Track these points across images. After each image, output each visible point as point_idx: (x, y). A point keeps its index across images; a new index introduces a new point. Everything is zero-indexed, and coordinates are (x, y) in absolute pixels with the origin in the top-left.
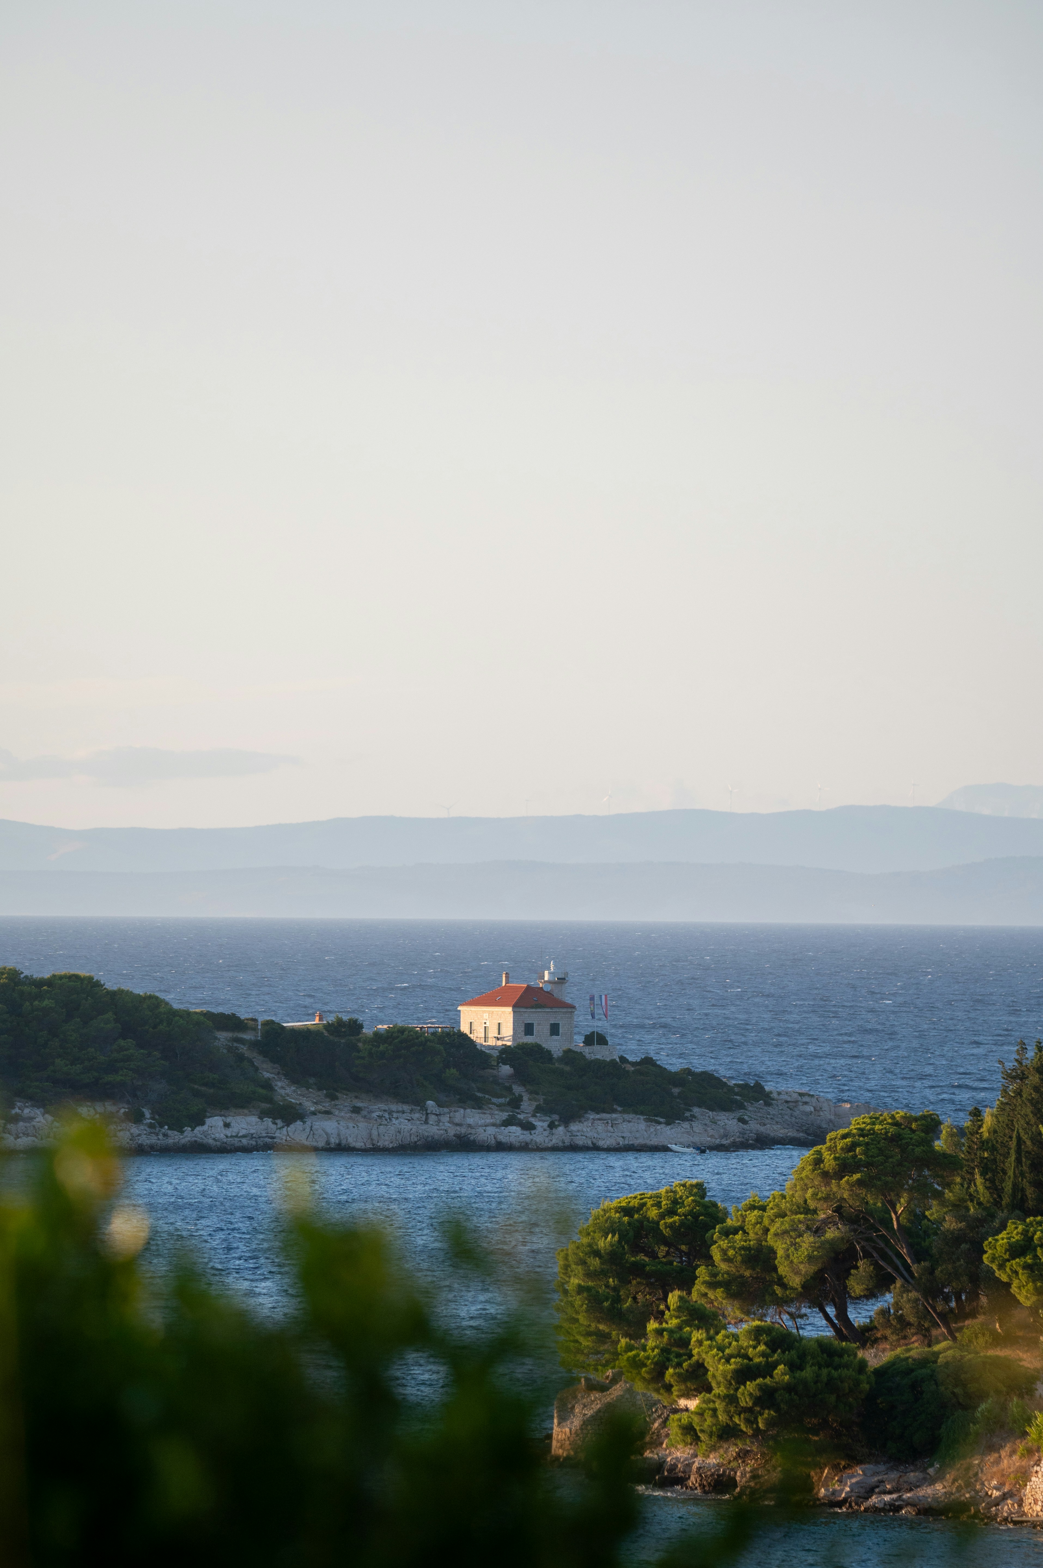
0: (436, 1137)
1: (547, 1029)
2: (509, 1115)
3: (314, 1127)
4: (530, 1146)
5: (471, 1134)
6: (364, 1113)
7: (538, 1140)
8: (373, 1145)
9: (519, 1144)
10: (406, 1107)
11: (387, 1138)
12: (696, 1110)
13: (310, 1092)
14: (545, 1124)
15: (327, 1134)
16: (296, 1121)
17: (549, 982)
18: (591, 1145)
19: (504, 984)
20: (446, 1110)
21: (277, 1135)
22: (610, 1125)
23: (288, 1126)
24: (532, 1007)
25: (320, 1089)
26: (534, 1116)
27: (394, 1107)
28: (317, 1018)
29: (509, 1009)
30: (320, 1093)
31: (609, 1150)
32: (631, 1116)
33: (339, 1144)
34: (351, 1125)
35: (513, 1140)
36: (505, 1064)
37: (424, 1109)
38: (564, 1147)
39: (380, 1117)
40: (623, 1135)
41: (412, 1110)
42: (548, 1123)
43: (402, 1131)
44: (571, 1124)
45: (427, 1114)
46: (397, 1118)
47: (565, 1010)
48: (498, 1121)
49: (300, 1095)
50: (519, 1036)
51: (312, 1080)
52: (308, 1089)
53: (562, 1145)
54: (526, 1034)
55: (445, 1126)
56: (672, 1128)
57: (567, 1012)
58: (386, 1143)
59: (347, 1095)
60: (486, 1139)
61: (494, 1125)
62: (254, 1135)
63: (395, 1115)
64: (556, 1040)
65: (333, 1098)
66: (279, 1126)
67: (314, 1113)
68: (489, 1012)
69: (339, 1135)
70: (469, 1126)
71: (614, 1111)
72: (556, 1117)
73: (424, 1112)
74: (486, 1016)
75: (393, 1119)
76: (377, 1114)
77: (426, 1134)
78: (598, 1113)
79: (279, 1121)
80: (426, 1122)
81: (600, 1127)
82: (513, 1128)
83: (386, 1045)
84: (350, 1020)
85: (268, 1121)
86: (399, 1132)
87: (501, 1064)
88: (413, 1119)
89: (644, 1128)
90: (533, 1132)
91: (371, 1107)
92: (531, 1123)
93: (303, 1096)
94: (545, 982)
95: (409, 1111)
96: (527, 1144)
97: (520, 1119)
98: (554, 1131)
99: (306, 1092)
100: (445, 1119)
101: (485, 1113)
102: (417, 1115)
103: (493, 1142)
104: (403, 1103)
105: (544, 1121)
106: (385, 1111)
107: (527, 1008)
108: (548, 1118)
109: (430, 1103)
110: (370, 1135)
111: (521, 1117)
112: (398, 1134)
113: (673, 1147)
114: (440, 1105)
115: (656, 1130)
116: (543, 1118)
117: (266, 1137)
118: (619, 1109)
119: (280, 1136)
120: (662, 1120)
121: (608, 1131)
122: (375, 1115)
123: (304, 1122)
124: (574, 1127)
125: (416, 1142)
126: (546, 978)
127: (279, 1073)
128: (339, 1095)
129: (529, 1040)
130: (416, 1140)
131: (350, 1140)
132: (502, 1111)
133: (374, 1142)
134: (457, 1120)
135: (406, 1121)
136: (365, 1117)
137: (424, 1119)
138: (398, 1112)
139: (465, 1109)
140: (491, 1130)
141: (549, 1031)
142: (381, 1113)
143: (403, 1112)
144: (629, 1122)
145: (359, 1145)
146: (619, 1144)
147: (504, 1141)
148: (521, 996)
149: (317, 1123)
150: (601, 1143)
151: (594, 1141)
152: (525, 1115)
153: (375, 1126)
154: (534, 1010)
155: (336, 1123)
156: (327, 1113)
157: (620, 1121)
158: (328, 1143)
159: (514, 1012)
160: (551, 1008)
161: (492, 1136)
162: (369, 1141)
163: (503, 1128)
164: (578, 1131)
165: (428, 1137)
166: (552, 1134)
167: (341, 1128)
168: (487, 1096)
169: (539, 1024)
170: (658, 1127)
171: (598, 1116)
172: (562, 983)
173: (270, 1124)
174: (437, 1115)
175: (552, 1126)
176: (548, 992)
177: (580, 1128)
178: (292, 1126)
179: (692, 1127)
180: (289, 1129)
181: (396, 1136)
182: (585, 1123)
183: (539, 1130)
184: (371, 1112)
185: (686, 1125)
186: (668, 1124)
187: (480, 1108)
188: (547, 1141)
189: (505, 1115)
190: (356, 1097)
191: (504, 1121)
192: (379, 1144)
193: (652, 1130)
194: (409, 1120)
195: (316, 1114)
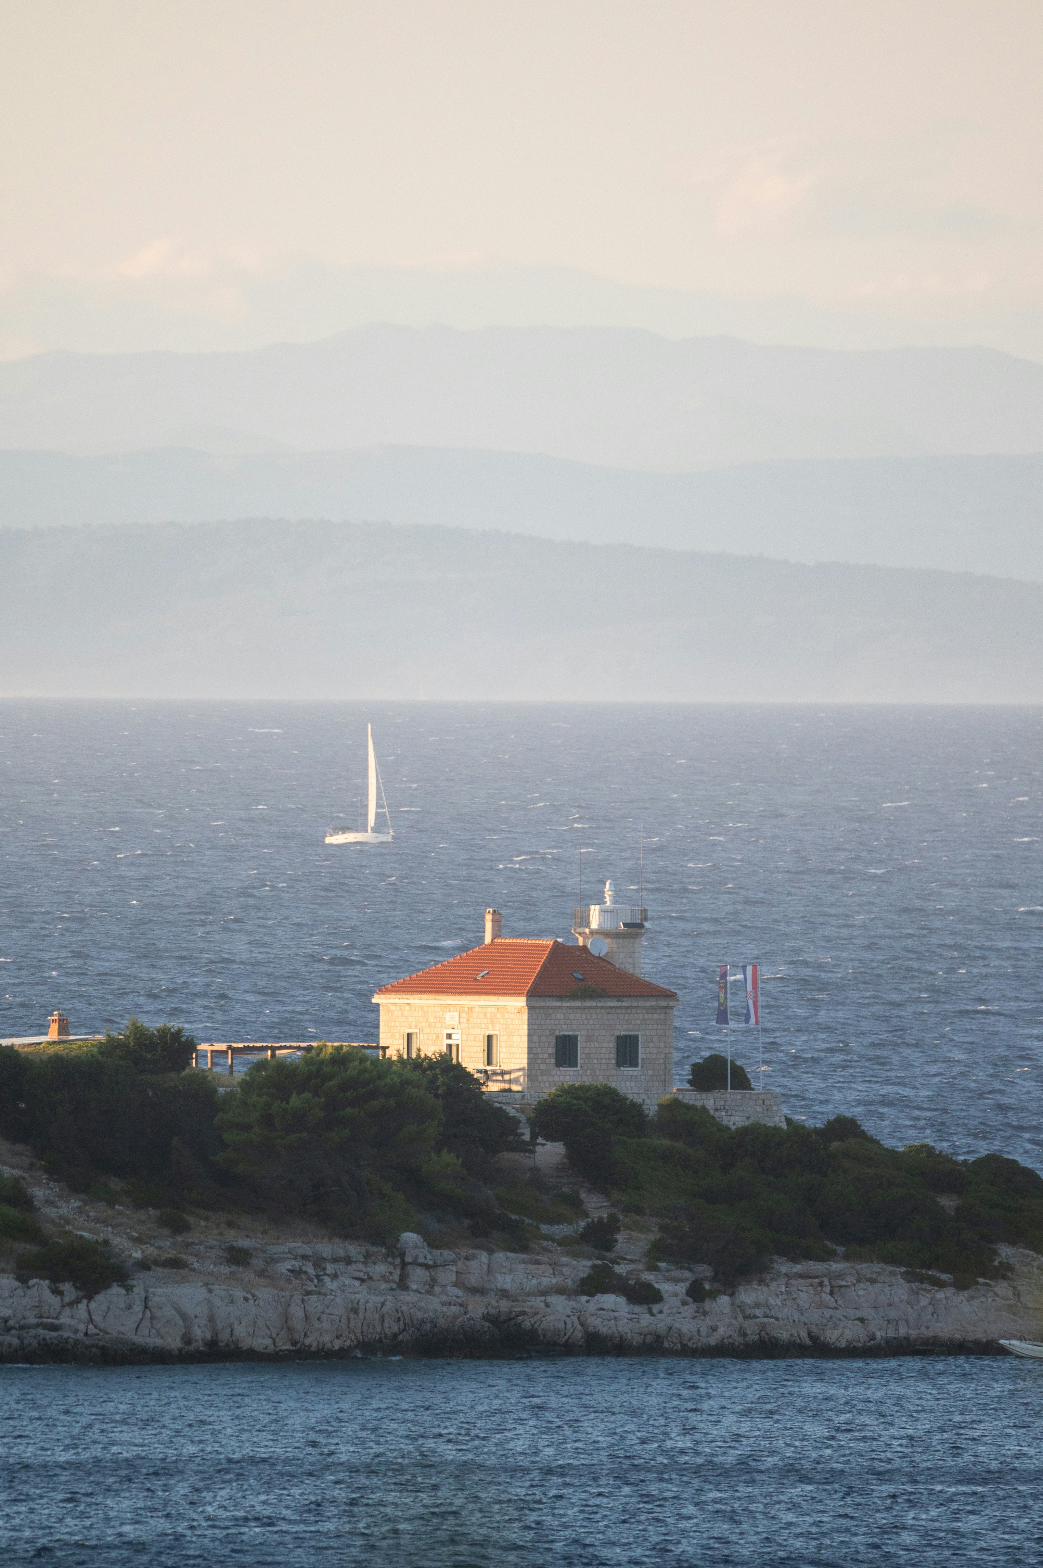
0: (441, 1322)
1: (607, 1050)
2: (594, 1267)
3: (154, 1301)
4: (666, 1345)
5: (523, 1313)
6: (258, 1263)
7: (684, 1329)
8: (294, 1343)
9: (640, 1339)
10: (354, 1249)
11: (326, 1325)
12: (1006, 1252)
13: (120, 1213)
14: (681, 1289)
15: (184, 1316)
16: (108, 1287)
17: (602, 933)
18: (808, 1342)
19: (488, 939)
20: (447, 1254)
21: (64, 1320)
22: (827, 1289)
23: (90, 1297)
24: (573, 997)
25: (139, 1205)
26: (652, 1268)
27: (326, 1248)
28: (54, 1027)
29: (521, 1002)
30: (142, 1215)
31: (852, 1352)
32: (877, 1267)
33: (212, 1343)
34: (239, 1294)
35: (627, 1329)
36: (550, 1138)
37: (395, 1252)
38: (746, 1345)
39: (297, 1273)
40: (859, 1314)
41: (367, 1256)
42: (687, 1284)
43: (362, 1308)
44: (741, 1289)
45: (404, 1264)
46: (335, 1276)
47: (652, 1003)
48: (569, 1281)
49: (97, 1220)
50: (543, 1067)
51: (115, 1184)
52: (111, 1204)
53: (740, 1339)
54: (558, 1064)
55: (447, 1294)
56: (972, 1298)
57: (655, 1008)
58: (326, 1339)
59: (207, 1219)
60: (561, 1326)
61: (560, 1291)
62: (11, 1323)
63: (330, 1268)
64: (632, 1078)
65: (178, 1227)
66: (67, 1299)
67: (144, 1265)
68: (460, 1009)
69: (211, 1319)
70: (504, 1294)
71: (827, 1256)
72: (705, 1270)
73: (398, 1261)
74: (451, 1018)
75: (327, 1279)
76: (288, 1265)
77: (419, 1315)
78: (795, 1260)
79: (67, 1287)
80: (403, 1284)
81: (803, 1295)
82: (610, 1300)
83: (307, 1095)
84: (164, 1032)
85: (41, 1287)
86: (355, 1311)
87: (540, 1140)
88: (370, 1278)
89: (904, 1297)
90: (656, 1308)
91: (272, 1249)
92: (649, 1286)
93: (105, 1222)
94: (592, 933)
95: (361, 1258)
96: (658, 1338)
97: (619, 1276)
98: (708, 1304)
99: (110, 1213)
100: (447, 1276)
101: (537, 1262)
102: (381, 1268)
103: (579, 1334)
104: (346, 1237)
105: (677, 1281)
106: (305, 1257)
107: (561, 997)
108: (686, 1274)
109: (410, 1238)
110: (286, 1318)
111: (621, 1269)
112: (352, 1316)
113: (1015, 1345)
114: (433, 1243)
115: (933, 1302)
116: (677, 1274)
117: (38, 1325)
118: (840, 1250)
119: (73, 1322)
120: (944, 1277)
121: (823, 1305)
122: (284, 1267)
123: (129, 1289)
124: (749, 1295)
125: (395, 1336)
126: (594, 925)
127: (31, 1167)
128: (191, 1219)
129: (568, 1077)
130: (395, 1328)
131: (240, 1331)
132: (576, 1255)
133: (296, 1336)
134: (473, 1280)
135: (357, 1283)
136: (261, 1274)
137: (396, 1277)
138: (336, 1260)
139: (491, 1252)
140: (561, 1305)
141: (613, 1056)
142: (296, 1264)
143: (348, 1261)
144: (873, 1281)
145: (261, 1343)
146: (873, 1338)
147: (603, 1330)
148: (544, 968)
149: (160, 1291)
150: (831, 1336)
151: (815, 1330)
152: (630, 1267)
153: (297, 1297)
154: (578, 1003)
155: (204, 1290)
156: (175, 1264)
157: (851, 1279)
158: (187, 1339)
159: (530, 1008)
160: (619, 997)
161: (575, 1319)
162: (283, 1333)
163: (584, 1298)
164: (757, 1305)
165: (423, 1322)
166: (705, 1313)
167: (218, 1303)
168: (527, 1221)
169: (589, 1039)
170: (940, 1295)
171: (798, 1268)
172: (635, 936)
173: (47, 1292)
174: (427, 1267)
175: (697, 1293)
176: (599, 958)
177: (762, 1298)
178: (99, 1298)
179: (1017, 1295)
180: (93, 1305)
181: (349, 1319)
182: (773, 1286)
183: (670, 1303)
184: (273, 1261)
185: (1002, 1288)
186: (961, 1286)
187: (524, 1249)
188: (704, 1331)
189: (583, 1267)
190: (230, 1225)
191: (583, 1281)
192: (307, 1342)
193: (924, 1302)
194: (362, 1280)
195: (148, 1268)
